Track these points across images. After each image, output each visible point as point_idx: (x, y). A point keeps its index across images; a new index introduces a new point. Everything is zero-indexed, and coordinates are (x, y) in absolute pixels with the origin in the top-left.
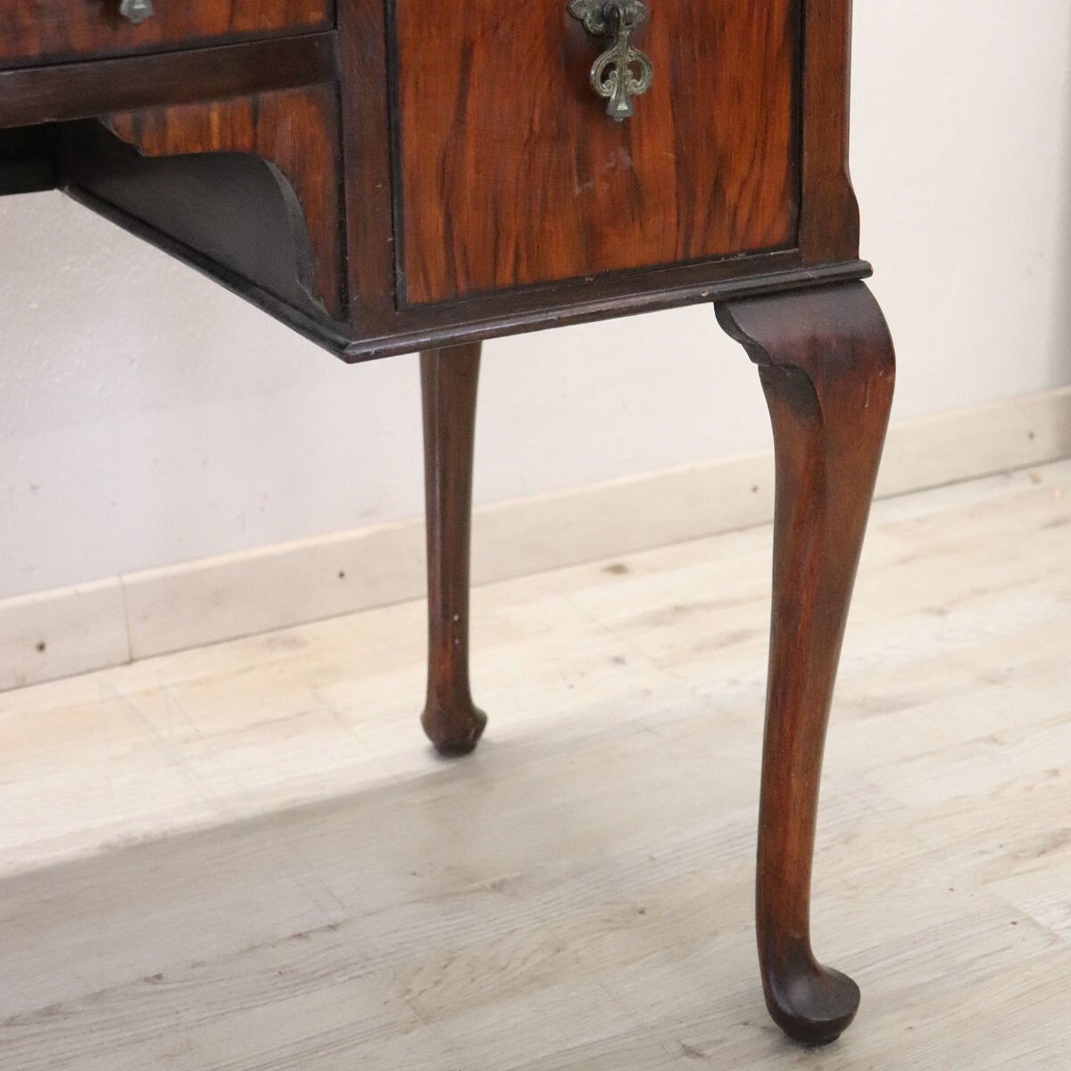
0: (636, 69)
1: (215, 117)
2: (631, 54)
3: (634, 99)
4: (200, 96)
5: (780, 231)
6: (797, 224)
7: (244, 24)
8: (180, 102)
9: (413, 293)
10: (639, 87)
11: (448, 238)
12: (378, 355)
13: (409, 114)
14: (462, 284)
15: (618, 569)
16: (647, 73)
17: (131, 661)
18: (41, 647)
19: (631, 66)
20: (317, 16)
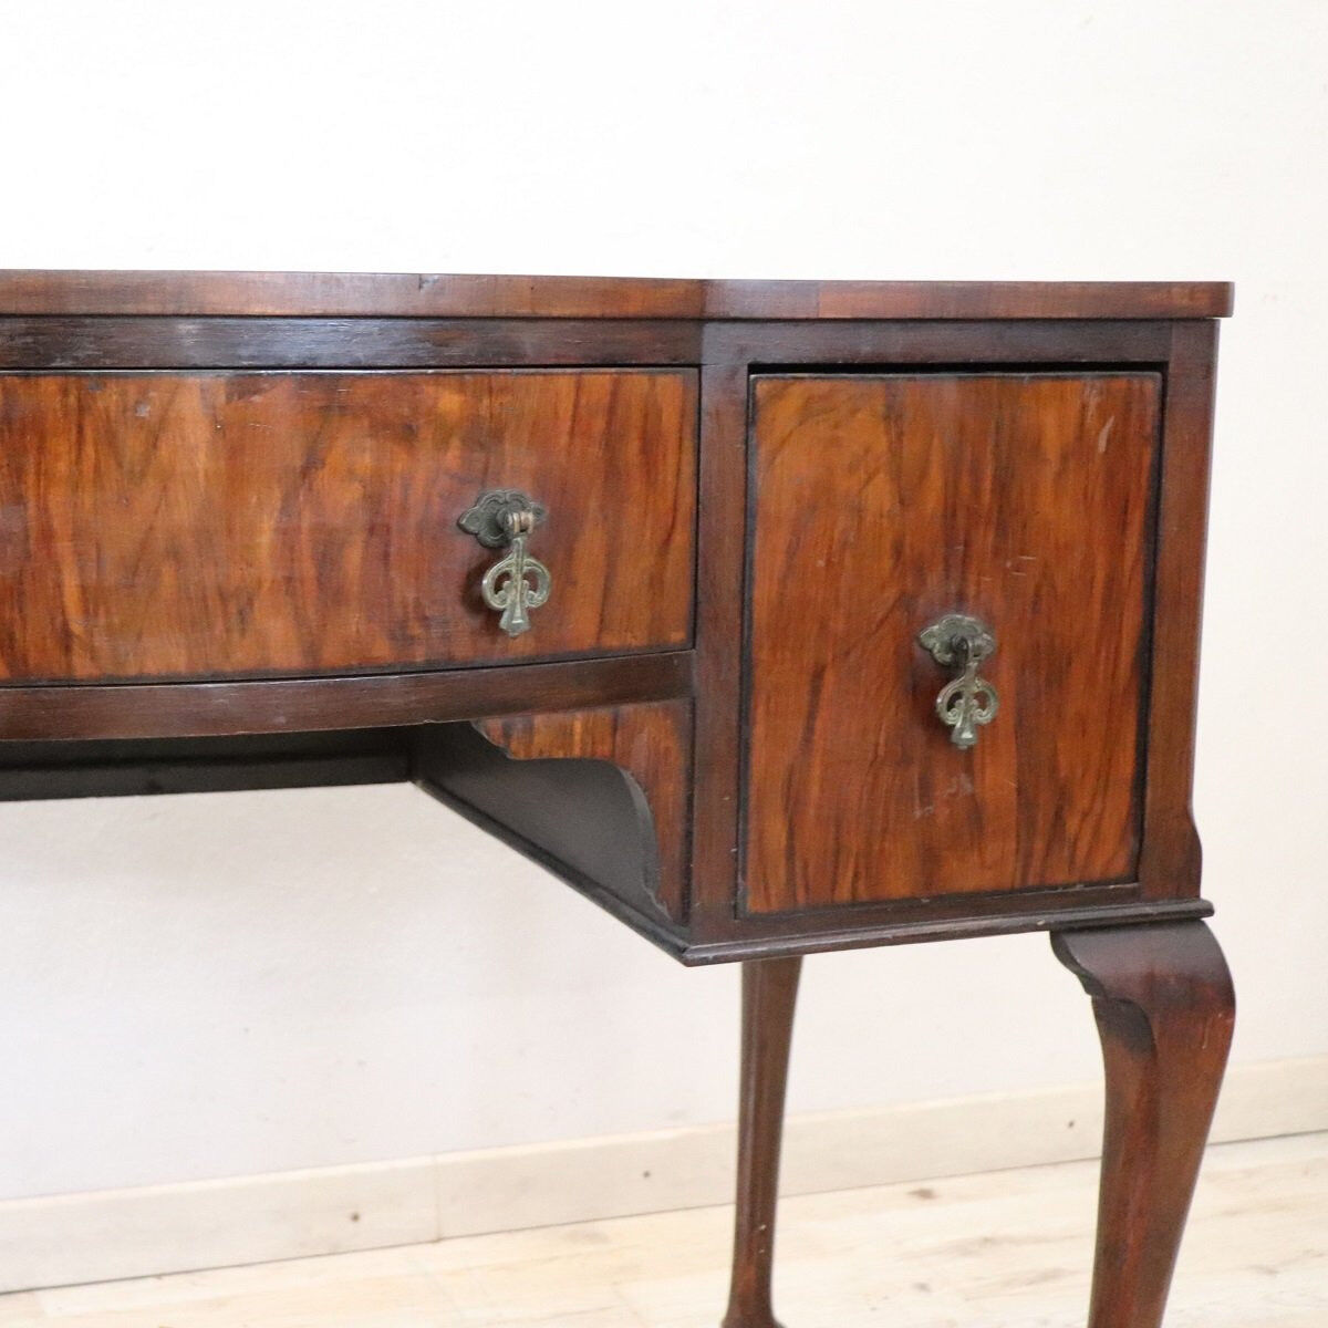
0: (982, 700)
1: (578, 727)
2: (978, 685)
3: (979, 729)
5: (1120, 865)
6: (1137, 859)
7: (611, 641)
8: (547, 711)
9: (753, 904)
10: (984, 717)
11: (790, 852)
12: (717, 961)
14: (801, 898)
15: (925, 1194)
16: (993, 704)
17: (439, 1240)
18: (356, 1218)
19: (977, 696)
20: (677, 636)
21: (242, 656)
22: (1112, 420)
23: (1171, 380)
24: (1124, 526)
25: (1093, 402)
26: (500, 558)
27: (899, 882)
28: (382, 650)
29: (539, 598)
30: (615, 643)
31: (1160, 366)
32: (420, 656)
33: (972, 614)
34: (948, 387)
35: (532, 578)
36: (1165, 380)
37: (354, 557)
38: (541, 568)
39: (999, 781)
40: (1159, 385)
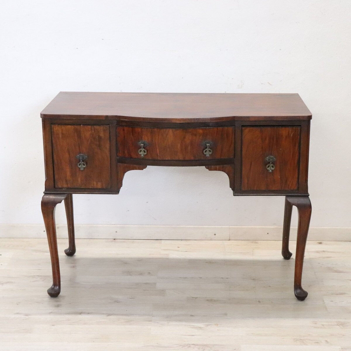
0: (273, 167)
1: (218, 167)
2: (272, 165)
3: (272, 170)
4: (216, 165)
6: (298, 188)
7: (222, 158)
8: (214, 165)
9: (243, 189)
10: (273, 169)
11: (248, 184)
12: (237, 196)
13: (243, 169)
14: (249, 189)
16: (274, 167)
17: (229, 240)
18: (215, 235)
19: (272, 166)
20: (232, 157)
21: (177, 158)
22: (293, 133)
23: (302, 128)
24: (295, 146)
25: (290, 130)
26: (206, 149)
27: (263, 188)
28: (192, 158)
29: (211, 153)
30: (223, 158)
31: (300, 126)
32: (197, 159)
33: (272, 156)
34: (269, 128)
35: (210, 151)
36: (301, 128)
37: (189, 148)
38: (211, 150)
39: (278, 176)
40: (300, 128)
